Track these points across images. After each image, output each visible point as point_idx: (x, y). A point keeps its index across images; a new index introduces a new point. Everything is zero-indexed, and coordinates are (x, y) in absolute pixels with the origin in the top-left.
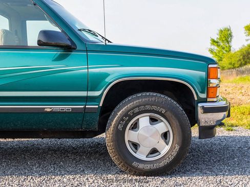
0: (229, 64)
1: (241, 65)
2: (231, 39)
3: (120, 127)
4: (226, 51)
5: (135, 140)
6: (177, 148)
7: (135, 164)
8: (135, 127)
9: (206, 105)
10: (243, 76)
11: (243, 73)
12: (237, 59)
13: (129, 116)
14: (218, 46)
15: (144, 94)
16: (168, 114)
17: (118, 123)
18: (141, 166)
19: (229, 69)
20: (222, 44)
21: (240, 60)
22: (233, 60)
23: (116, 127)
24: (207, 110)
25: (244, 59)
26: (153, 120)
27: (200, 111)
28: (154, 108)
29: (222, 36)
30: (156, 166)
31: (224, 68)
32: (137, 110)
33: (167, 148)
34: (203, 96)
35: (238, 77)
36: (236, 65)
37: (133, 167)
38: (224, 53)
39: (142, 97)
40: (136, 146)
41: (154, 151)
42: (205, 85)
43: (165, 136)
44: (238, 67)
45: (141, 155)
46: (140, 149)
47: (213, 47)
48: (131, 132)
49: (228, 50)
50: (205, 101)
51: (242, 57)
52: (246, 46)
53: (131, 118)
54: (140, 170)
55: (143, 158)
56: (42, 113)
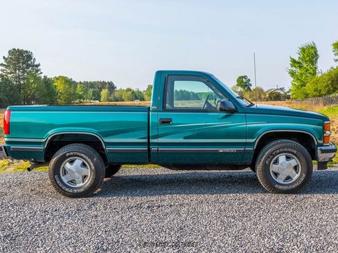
0: (315, 91)
1: (329, 92)
2: (316, 60)
3: (267, 162)
4: (310, 73)
5: (276, 171)
6: (304, 175)
7: (277, 186)
8: (276, 162)
9: (323, 148)
10: (332, 106)
11: (331, 102)
12: (324, 85)
13: (272, 155)
14: (301, 67)
15: (282, 141)
16: (299, 154)
17: (266, 159)
18: (280, 187)
19: (314, 96)
20: (305, 65)
21: (328, 86)
22: (319, 85)
23: (264, 162)
24: (323, 151)
25: (332, 84)
26: (288, 158)
27: (319, 152)
28: (289, 150)
29: (305, 55)
30: (290, 187)
31: (308, 95)
32: (278, 151)
33: (297, 176)
34: (321, 142)
35: (326, 108)
36: (323, 92)
37: (276, 188)
38: (307, 76)
39: (281, 143)
40: (276, 174)
41: (288, 178)
42: (322, 135)
43: (296, 168)
44: (325, 95)
45: (280, 180)
46: (279, 177)
47: (294, 69)
48: (274, 165)
49: (312, 72)
50: (322, 145)
51: (330, 82)
52: (335, 68)
53: (274, 156)
54: (280, 190)
55: (282, 182)
56: (217, 152)
